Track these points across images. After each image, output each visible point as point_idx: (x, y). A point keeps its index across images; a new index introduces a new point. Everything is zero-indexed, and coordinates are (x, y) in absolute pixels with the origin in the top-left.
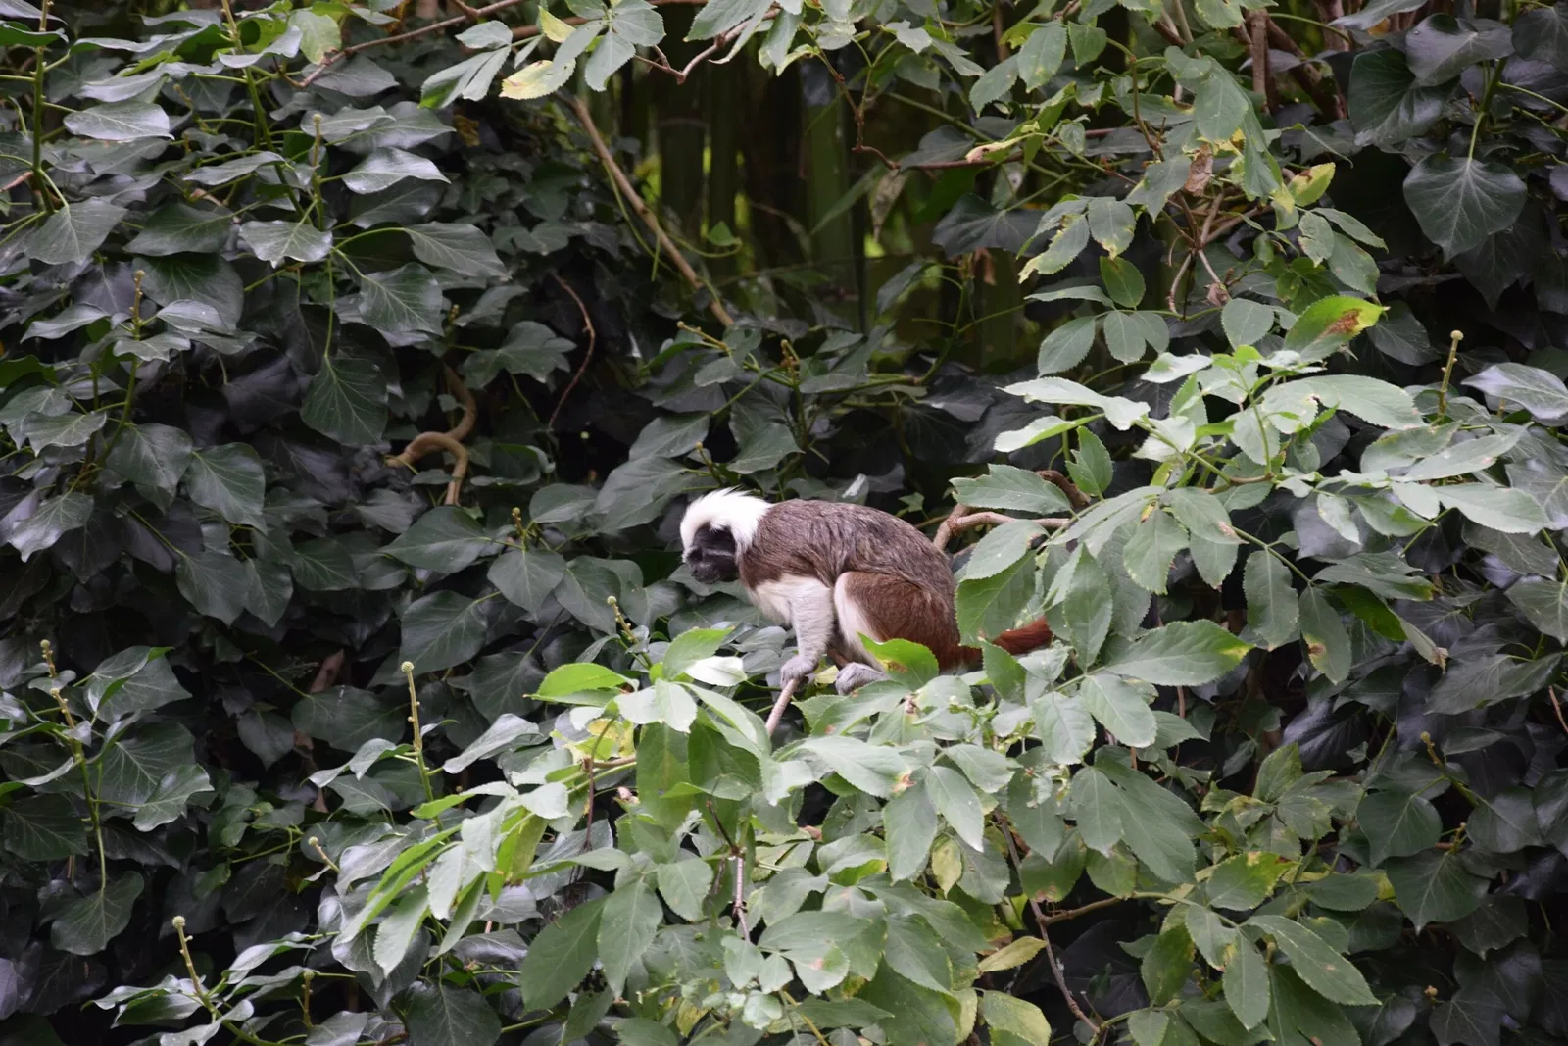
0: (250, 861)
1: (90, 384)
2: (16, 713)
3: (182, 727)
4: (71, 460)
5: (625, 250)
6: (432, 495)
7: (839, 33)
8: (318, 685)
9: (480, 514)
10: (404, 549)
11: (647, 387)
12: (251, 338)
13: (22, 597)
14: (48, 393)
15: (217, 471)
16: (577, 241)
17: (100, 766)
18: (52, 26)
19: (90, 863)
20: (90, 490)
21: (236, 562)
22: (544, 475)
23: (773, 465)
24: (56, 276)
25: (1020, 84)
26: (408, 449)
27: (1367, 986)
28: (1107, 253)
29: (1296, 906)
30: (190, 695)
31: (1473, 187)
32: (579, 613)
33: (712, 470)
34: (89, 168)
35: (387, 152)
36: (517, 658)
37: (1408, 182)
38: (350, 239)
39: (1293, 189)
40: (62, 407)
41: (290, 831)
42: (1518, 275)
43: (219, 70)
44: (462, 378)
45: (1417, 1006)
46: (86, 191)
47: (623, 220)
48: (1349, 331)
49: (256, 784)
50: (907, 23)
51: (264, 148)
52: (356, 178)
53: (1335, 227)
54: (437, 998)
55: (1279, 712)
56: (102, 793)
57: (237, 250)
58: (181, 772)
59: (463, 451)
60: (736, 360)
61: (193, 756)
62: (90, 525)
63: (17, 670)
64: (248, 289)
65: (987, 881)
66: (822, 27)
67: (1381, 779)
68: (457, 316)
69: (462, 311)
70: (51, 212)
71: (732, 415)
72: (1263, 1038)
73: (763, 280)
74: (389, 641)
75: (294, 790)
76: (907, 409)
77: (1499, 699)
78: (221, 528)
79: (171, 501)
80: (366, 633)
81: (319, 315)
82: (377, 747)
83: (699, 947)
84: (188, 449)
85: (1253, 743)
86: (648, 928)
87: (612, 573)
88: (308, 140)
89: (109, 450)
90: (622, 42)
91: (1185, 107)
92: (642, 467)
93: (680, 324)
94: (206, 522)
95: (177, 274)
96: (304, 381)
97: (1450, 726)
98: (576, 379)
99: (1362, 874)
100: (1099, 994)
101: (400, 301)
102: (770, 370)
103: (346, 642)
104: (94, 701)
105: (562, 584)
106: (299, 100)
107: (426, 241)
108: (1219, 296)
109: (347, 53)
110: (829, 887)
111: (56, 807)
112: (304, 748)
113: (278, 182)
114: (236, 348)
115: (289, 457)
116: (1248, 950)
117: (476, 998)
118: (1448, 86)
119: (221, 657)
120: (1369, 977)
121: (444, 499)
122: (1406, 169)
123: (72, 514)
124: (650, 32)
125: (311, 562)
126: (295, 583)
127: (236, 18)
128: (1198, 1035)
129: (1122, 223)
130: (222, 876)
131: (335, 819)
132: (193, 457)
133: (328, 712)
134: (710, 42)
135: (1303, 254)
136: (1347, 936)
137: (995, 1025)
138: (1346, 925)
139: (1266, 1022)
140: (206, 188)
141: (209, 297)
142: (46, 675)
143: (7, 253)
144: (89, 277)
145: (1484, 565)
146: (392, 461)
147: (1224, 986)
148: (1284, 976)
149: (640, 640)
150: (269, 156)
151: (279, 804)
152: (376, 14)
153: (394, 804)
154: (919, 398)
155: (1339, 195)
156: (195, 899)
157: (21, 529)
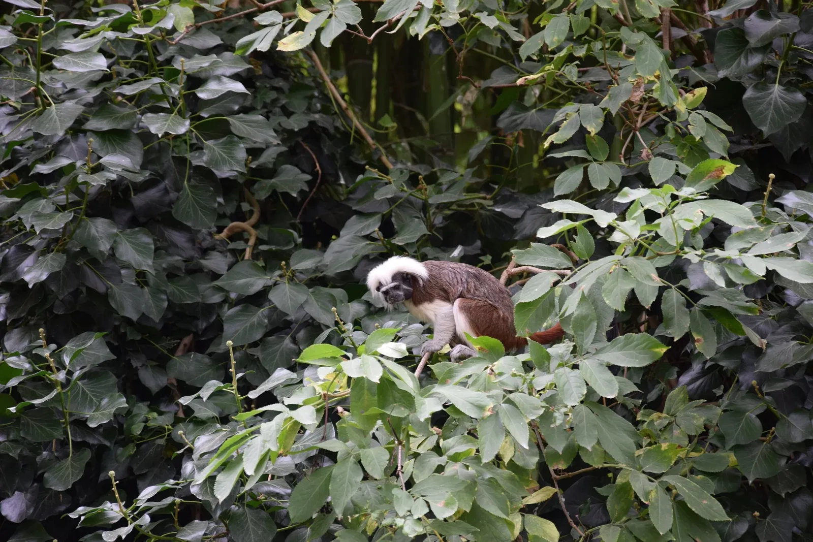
0: (145, 442)
1: (64, 196)
2: (27, 366)
3: (111, 373)
4: (54, 236)
5: (337, 128)
6: (238, 254)
7: (452, 18)
8: (179, 352)
9: (264, 264)
10: (225, 283)
11: (348, 199)
12: (147, 174)
13: (29, 306)
14: (43, 201)
15: (129, 242)
16: (312, 123)
17: (69, 393)
18: (47, 12)
19: (63, 443)
20: (65, 251)
21: (139, 289)
22: (296, 245)
23: (414, 240)
24: (46, 141)
25: (545, 45)
26: (225, 230)
27: (724, 511)
28: (589, 133)
29: (686, 469)
30: (115, 357)
31: (779, 100)
32: (314, 315)
33: (383, 243)
34: (64, 86)
35: (218, 78)
36: (283, 339)
37: (745, 97)
38: (198, 123)
39: (685, 100)
40: (50, 209)
41: (166, 427)
42: (801, 145)
43: (131, 35)
44: (253, 194)
45: (749, 522)
46: (62, 97)
47: (336, 113)
48: (719, 177)
49: (149, 403)
50: (486, 13)
51: (154, 76)
52: (202, 91)
53: (707, 120)
54: (244, 514)
55: (676, 369)
56: (69, 408)
57: (139, 128)
58: (111, 396)
59: (253, 232)
60: (397, 186)
61: (117, 389)
62: (64, 269)
63: (26, 344)
64: (145, 148)
65: (527, 457)
66: (442, 15)
67: (730, 404)
68: (251, 162)
69: (253, 160)
70: (45, 109)
71: (393, 214)
72: (670, 539)
73: (404, 144)
74: (217, 329)
75: (167, 406)
76: (482, 212)
77: (793, 364)
78: (131, 271)
79: (105, 257)
80: (204, 325)
81: (182, 162)
82: (213, 385)
83: (379, 492)
84: (115, 231)
85: (662, 385)
86: (356, 482)
87: (332, 295)
88: (177, 72)
89: (74, 231)
90: (339, 22)
91: (629, 58)
92: (347, 241)
93: (367, 167)
94: (123, 267)
95: (110, 141)
96: (173, 195)
97: (766, 378)
98: (311, 195)
99: (721, 453)
100: (584, 514)
101: (224, 155)
102: (414, 191)
103: (194, 330)
104: (67, 360)
105: (306, 301)
106: (171, 50)
107: (237, 124)
108: (648, 156)
109: (196, 26)
110: (447, 462)
111: (47, 414)
112: (172, 384)
113: (161, 93)
114: (140, 178)
115: (164, 233)
116: (662, 492)
117: (264, 514)
118: (766, 47)
119: (130, 337)
120: (725, 506)
121: (244, 257)
122: (744, 90)
123: (55, 264)
124: (354, 16)
125: (177, 289)
126: (169, 300)
127: (141, 9)
128: (635, 537)
129: (597, 117)
130: (131, 450)
131: (190, 421)
132: (117, 235)
133: (185, 366)
134: (385, 23)
135: (690, 134)
136: (713, 485)
137: (531, 532)
138: (713, 479)
139: (671, 531)
140: (123, 96)
141: (126, 152)
142: (41, 346)
143: (22, 129)
144: (63, 141)
145: (785, 294)
146: (217, 237)
147: (649, 512)
148: (681, 507)
149: (348, 330)
150: (157, 80)
151: (161, 413)
152: (213, 6)
153: (220, 414)
154: (488, 206)
155: (708, 104)
156: (117, 461)
157: (29, 271)
